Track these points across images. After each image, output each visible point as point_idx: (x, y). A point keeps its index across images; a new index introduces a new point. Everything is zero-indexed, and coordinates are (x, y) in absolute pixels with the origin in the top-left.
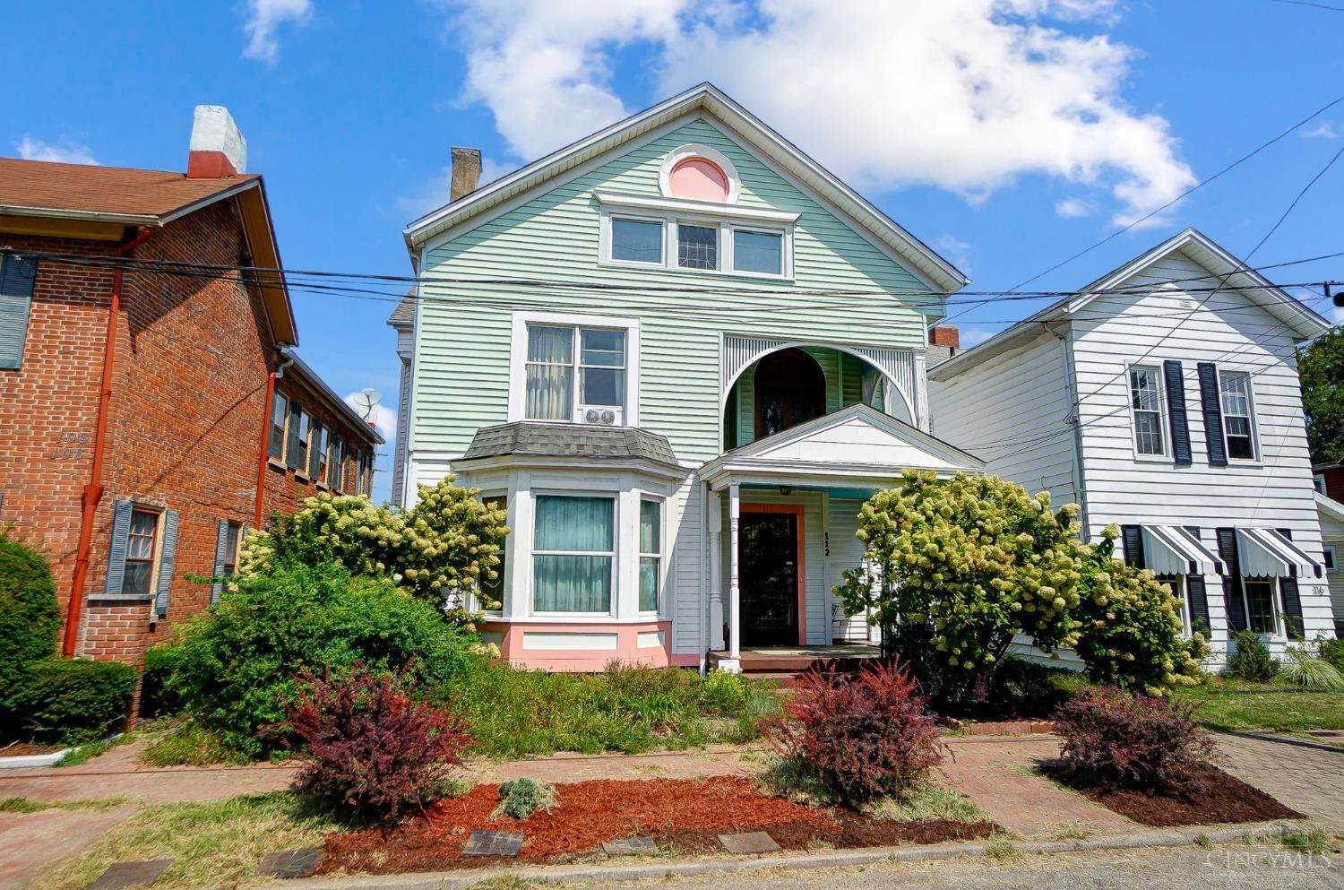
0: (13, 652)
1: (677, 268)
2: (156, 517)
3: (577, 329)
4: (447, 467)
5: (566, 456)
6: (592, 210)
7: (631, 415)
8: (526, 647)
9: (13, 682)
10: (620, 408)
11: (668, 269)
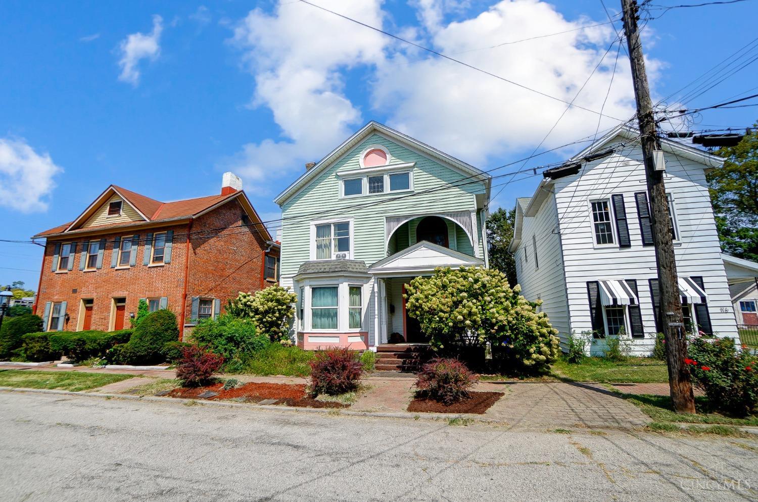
0: (160, 339)
1: (368, 194)
2: (212, 301)
3: (332, 224)
4: (292, 279)
5: (321, 272)
6: (336, 179)
7: (350, 255)
8: (309, 341)
9: (161, 347)
10: (348, 252)
11: (364, 195)
